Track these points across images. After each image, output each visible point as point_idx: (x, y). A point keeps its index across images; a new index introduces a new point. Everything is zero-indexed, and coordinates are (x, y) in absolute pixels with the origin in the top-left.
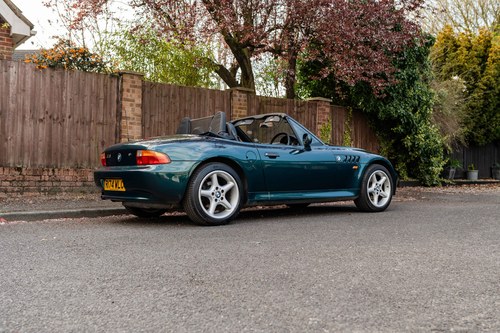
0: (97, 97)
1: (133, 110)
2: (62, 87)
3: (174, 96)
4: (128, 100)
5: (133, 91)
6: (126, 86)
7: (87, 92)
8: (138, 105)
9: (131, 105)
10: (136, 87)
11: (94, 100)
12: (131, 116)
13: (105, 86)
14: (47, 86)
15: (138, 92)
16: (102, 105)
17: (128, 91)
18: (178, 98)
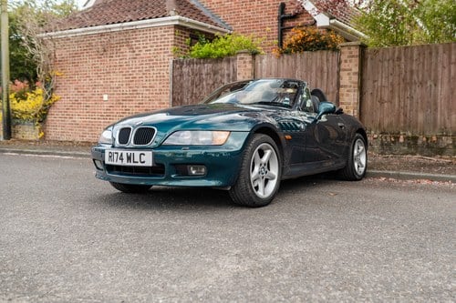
0: (322, 71)
1: (350, 78)
2: (296, 67)
3: (399, 59)
4: (345, 70)
5: (350, 61)
6: (343, 57)
7: (314, 69)
8: (355, 73)
9: (349, 74)
10: (353, 56)
11: (319, 74)
12: (349, 84)
13: (328, 60)
14: (285, 67)
15: (356, 61)
16: (325, 78)
17: (346, 61)
18: (403, 60)
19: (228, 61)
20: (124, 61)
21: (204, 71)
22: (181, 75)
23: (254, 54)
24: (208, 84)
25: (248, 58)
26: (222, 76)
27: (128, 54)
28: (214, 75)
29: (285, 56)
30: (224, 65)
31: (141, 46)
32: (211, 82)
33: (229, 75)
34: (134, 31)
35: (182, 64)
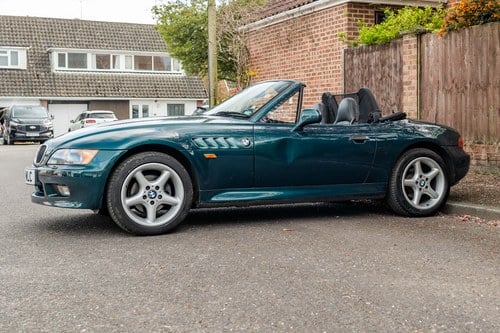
2: (463, 49)
7: (485, 50)
11: (491, 58)
14: (453, 51)
19: (395, 46)
20: (305, 54)
21: (373, 62)
22: (352, 70)
23: (420, 35)
24: (376, 80)
25: (413, 40)
26: (390, 67)
27: (309, 44)
28: (383, 66)
29: (453, 34)
30: (391, 52)
31: (320, 33)
32: (379, 76)
33: (396, 66)
34: (313, 15)
35: (353, 54)
